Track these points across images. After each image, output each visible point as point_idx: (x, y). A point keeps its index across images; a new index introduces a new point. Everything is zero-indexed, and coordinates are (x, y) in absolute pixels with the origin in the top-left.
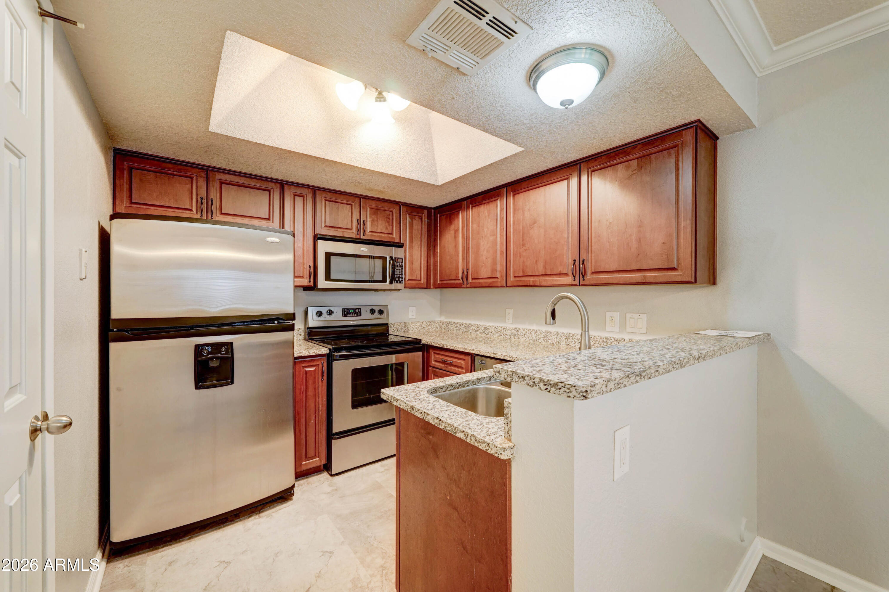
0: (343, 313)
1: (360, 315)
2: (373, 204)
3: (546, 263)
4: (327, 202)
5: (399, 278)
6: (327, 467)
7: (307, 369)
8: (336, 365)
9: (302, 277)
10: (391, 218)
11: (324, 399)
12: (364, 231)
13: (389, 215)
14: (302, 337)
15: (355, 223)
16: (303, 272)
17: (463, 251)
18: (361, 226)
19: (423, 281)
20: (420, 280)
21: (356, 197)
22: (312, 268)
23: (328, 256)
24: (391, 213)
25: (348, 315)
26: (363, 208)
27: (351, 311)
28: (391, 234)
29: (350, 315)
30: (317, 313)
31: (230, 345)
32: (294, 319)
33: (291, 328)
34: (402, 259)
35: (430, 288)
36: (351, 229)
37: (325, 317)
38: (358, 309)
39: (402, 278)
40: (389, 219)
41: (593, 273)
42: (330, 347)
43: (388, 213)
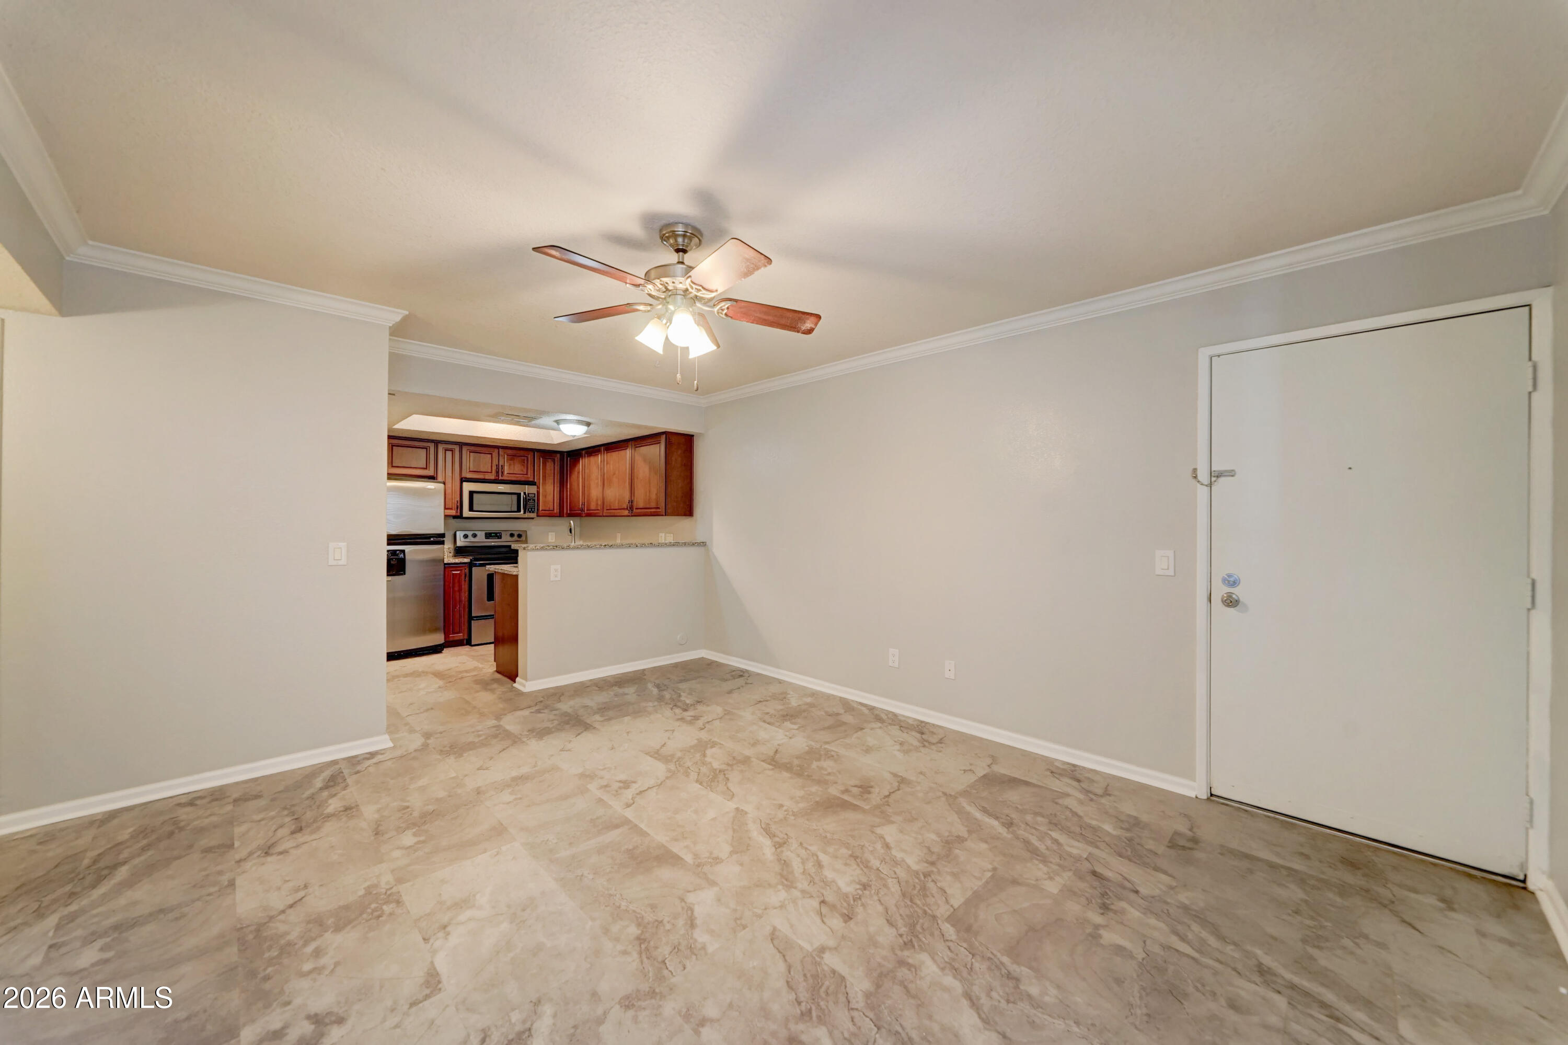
0: (486, 536)
1: (501, 538)
2: (510, 452)
3: (619, 501)
4: (471, 454)
5: (532, 509)
6: (468, 642)
7: (454, 572)
8: (475, 570)
9: (451, 509)
10: (526, 462)
11: (467, 593)
12: (502, 473)
13: (524, 460)
14: (451, 555)
15: (494, 468)
16: (452, 505)
17: (582, 488)
18: (499, 470)
19: (556, 510)
20: (553, 510)
21: (494, 448)
22: (459, 502)
23: (471, 494)
24: (526, 458)
25: (489, 538)
26: (502, 456)
27: (493, 535)
28: (527, 474)
29: (491, 537)
30: (464, 536)
31: (403, 551)
32: (445, 537)
33: (442, 543)
34: (535, 494)
35: (563, 516)
36: (491, 472)
37: (471, 539)
38: (499, 533)
39: (535, 509)
40: (524, 463)
41: (636, 509)
42: (471, 558)
43: (523, 458)
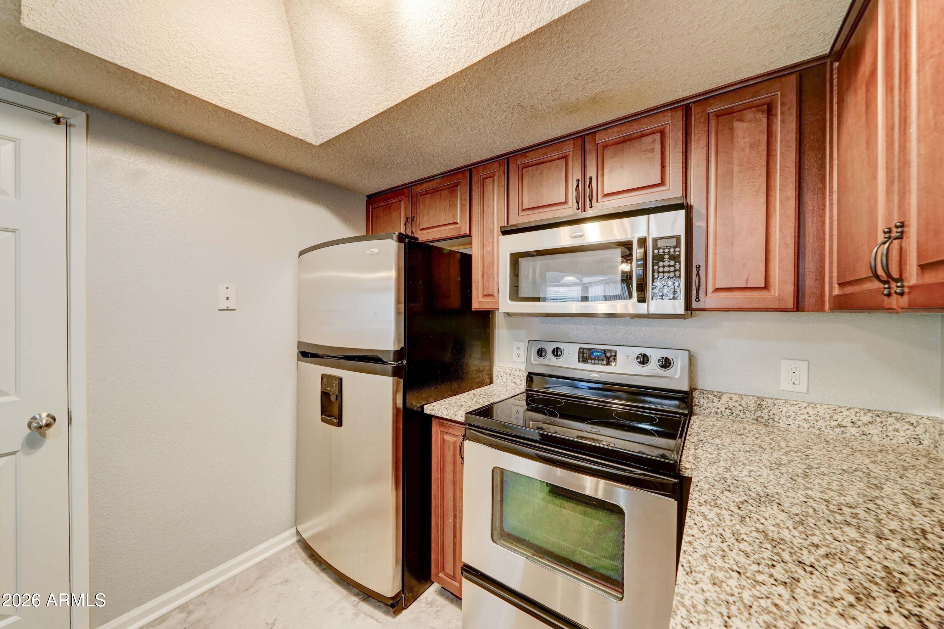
0: (581, 355)
1: (614, 364)
2: (610, 135)
4: (524, 170)
9: (492, 296)
12: (591, 198)
16: (493, 289)
19: (781, 289)
20: (766, 287)
21: (575, 138)
24: (659, 136)
25: (589, 361)
26: (590, 152)
27: (595, 354)
28: (661, 184)
29: (593, 361)
30: (538, 352)
31: (340, 381)
36: (565, 202)
37: (551, 358)
38: (610, 351)
40: (653, 151)
43: (649, 139)
